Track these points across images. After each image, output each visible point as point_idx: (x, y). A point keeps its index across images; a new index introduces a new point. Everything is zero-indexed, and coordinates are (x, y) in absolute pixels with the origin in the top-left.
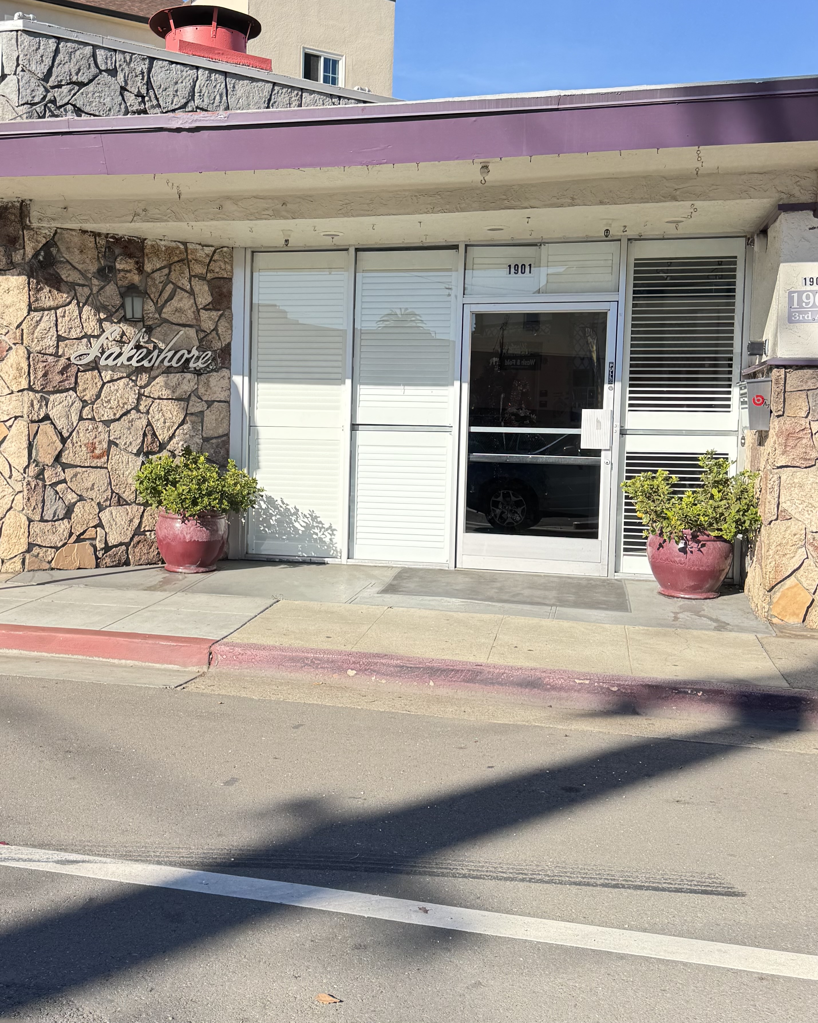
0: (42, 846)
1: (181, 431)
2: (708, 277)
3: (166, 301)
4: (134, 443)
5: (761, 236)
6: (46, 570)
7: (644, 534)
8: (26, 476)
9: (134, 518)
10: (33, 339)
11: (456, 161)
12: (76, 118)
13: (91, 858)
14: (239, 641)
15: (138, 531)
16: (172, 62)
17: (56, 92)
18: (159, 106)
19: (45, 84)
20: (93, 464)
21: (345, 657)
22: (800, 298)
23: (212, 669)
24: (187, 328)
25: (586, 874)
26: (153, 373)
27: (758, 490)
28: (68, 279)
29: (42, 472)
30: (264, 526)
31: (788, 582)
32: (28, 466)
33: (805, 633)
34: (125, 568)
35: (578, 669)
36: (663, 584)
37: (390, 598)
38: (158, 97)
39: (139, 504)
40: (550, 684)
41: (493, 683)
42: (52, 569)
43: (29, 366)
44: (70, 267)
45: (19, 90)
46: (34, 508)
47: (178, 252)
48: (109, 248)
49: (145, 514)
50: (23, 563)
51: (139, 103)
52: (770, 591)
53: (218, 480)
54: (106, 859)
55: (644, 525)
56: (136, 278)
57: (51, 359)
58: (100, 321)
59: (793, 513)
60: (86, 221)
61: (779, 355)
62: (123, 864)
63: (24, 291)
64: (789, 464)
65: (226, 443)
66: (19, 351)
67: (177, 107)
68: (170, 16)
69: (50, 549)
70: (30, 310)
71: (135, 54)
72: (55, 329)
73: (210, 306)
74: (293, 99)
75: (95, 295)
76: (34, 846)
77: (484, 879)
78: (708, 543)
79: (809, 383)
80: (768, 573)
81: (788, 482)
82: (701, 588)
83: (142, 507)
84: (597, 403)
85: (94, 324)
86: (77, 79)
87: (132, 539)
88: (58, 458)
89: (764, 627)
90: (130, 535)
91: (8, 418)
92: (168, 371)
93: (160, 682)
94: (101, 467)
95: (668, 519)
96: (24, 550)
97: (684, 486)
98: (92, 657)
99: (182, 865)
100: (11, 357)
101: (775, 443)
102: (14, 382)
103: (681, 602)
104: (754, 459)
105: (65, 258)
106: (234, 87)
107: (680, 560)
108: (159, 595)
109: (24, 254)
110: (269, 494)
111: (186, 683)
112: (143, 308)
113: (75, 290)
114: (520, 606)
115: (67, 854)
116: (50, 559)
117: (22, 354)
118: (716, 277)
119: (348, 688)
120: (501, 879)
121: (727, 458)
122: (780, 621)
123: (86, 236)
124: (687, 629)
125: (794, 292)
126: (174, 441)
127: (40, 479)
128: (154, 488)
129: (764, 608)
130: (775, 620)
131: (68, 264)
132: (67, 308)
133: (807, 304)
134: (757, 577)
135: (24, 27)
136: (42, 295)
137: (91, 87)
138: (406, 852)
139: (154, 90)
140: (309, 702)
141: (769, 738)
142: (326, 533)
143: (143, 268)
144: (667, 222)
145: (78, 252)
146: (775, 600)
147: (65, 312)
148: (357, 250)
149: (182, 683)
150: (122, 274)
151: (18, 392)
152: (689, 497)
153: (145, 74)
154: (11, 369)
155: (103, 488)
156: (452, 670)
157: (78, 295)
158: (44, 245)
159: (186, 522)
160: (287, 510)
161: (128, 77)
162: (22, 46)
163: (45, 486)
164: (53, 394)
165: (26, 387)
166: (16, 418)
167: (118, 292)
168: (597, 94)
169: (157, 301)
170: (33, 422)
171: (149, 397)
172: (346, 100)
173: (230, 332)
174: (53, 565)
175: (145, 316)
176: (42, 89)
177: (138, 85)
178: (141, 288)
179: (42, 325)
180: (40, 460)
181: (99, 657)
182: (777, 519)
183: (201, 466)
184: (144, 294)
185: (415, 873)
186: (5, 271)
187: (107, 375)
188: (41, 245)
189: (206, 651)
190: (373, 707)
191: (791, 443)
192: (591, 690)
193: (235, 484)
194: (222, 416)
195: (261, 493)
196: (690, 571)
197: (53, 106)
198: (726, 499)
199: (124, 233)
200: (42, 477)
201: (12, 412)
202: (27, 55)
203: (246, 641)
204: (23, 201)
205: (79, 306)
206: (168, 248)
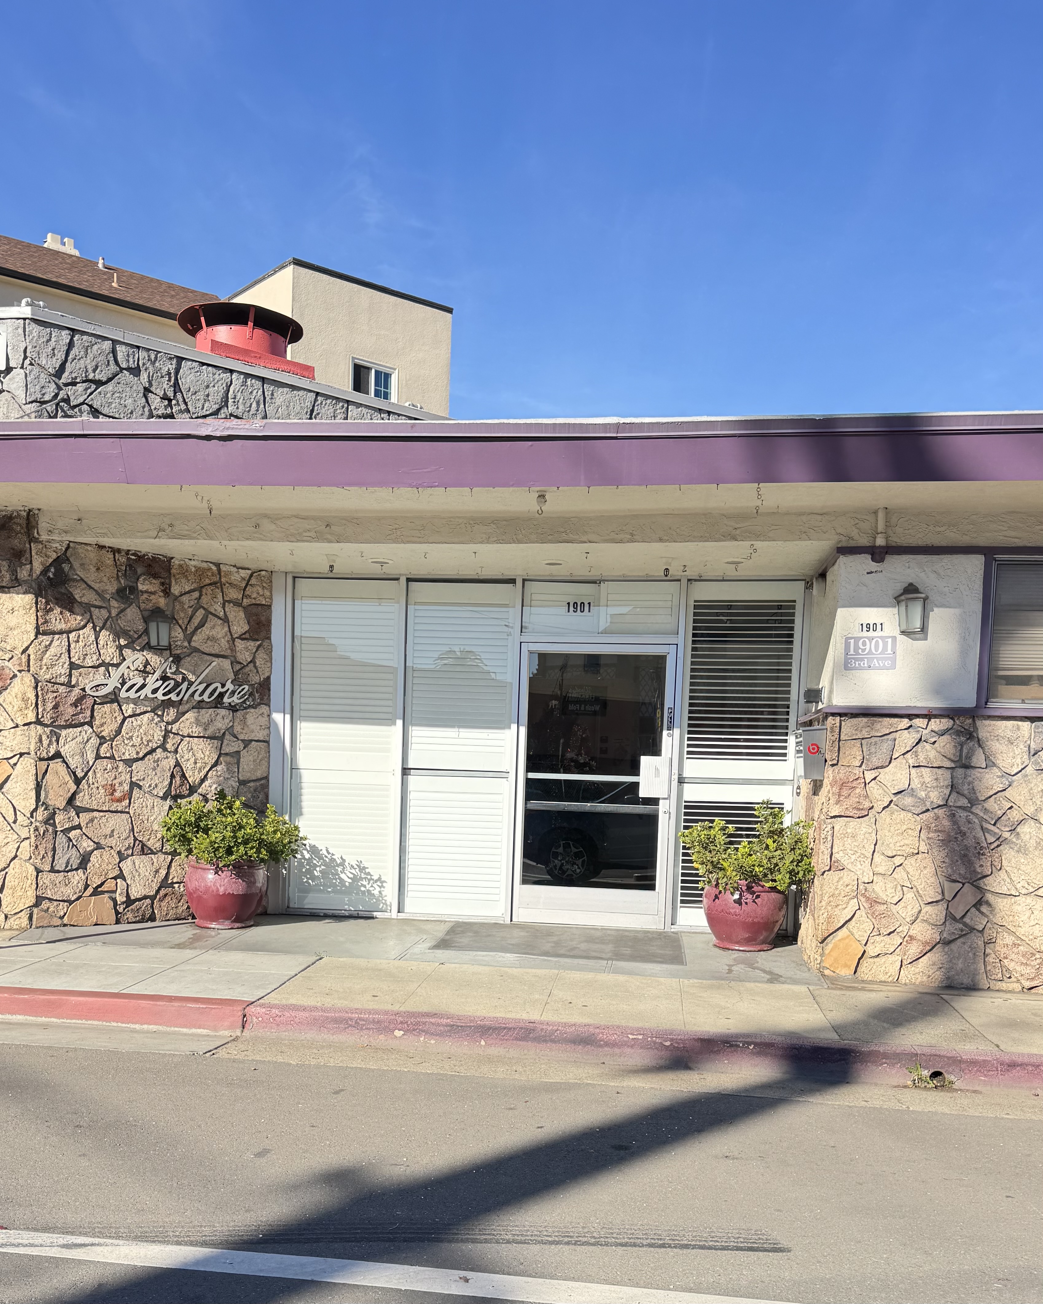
0: (46, 1229)
1: (214, 773)
2: (767, 621)
3: (197, 629)
4: (160, 786)
5: (820, 579)
6: (58, 926)
7: (700, 885)
8: (33, 820)
9: (160, 868)
10: (41, 666)
11: (511, 489)
12: (92, 419)
13: (102, 1241)
14: (277, 1002)
15: (165, 883)
16: (203, 364)
17: (70, 390)
18: (188, 411)
19: (57, 380)
20: (112, 809)
21: (392, 1017)
22: (856, 643)
23: (247, 1033)
24: (221, 659)
25: (633, 1234)
26: (182, 708)
27: (812, 841)
28: (83, 599)
29: (52, 816)
30: (307, 878)
31: (841, 934)
32: (35, 810)
33: (856, 985)
34: (150, 924)
35: (631, 1024)
36: (718, 936)
37: (441, 954)
38: (187, 400)
39: (166, 853)
40: (603, 1040)
41: (545, 1041)
42: (65, 925)
43: (37, 696)
44: (84, 586)
45: (27, 385)
46: (43, 857)
47: (210, 574)
48: (131, 566)
49: (173, 864)
50: (31, 918)
51: (165, 406)
52: (822, 942)
53: (255, 827)
54: (118, 1241)
55: (701, 876)
56: (162, 602)
57: (62, 689)
58: (120, 648)
59: (845, 863)
60: (104, 535)
61: (835, 702)
62: (137, 1246)
63: (31, 611)
64: (843, 814)
65: (265, 787)
66: (25, 679)
67: (208, 413)
68: (201, 313)
69: (61, 903)
70: (38, 633)
71: (161, 352)
72: (67, 655)
73: (247, 636)
74: (339, 411)
75: (114, 619)
76: (36, 1230)
77: (529, 1243)
78: (762, 894)
79: (864, 732)
80: (820, 924)
81: (841, 832)
82: (755, 940)
83: (170, 857)
84: (655, 750)
85: (113, 651)
86: (94, 376)
87: (158, 892)
88: (71, 801)
89: (816, 979)
90: (155, 887)
91: (12, 755)
92: (200, 705)
93: (186, 1047)
94: (121, 812)
95: (724, 869)
96: (31, 904)
97: (741, 836)
98: (110, 1022)
99: (204, 1244)
100: (16, 686)
101: (829, 792)
102: (19, 714)
103: (736, 955)
104: (809, 808)
105: (78, 575)
106: (272, 394)
107: (735, 912)
108: (188, 953)
109: (31, 569)
110: (313, 843)
111: (216, 1048)
112: (170, 634)
113: (90, 612)
114: (576, 961)
115: (73, 1237)
116: (62, 914)
117: (29, 683)
118: (775, 621)
119: (395, 1050)
120: (545, 1243)
121: (783, 808)
122: (832, 974)
123: (104, 551)
124: (741, 981)
125: (851, 638)
126: (207, 783)
127: (50, 825)
128: (183, 836)
129: (816, 959)
130: (827, 972)
131: (81, 582)
132: (81, 632)
133: (864, 650)
134: (810, 928)
135: (32, 315)
136: (52, 616)
137: (110, 387)
138: (448, 1219)
139: (182, 393)
140: (352, 1065)
141: (818, 1091)
142: (375, 885)
143: (170, 590)
144: (727, 563)
145: (94, 569)
146: (827, 952)
147: (79, 636)
148: (409, 580)
149: (211, 1048)
150: (145, 596)
151: (24, 725)
152: (745, 847)
153: (172, 375)
154: (15, 700)
155: (125, 835)
156: (505, 1028)
157: (94, 617)
158: (55, 560)
159: (220, 873)
160: (333, 860)
161: (153, 376)
162: (31, 337)
163: (56, 832)
164: (65, 729)
165: (34, 720)
166: (21, 754)
167: (140, 616)
168: (657, 423)
169: (186, 628)
170: (41, 759)
171: (178, 734)
172: (396, 416)
173: (269, 664)
174: (66, 920)
175: (172, 643)
176: (53, 386)
177: (163, 386)
178: (167, 613)
179: (52, 650)
180: (50, 803)
181: (117, 1022)
182: (829, 870)
183: (236, 812)
184: (172, 620)
185: (457, 1241)
186: (9, 588)
187: (129, 709)
188: (50, 560)
189: (240, 1013)
190: (421, 1069)
191: (845, 792)
192: (644, 1046)
193: (275, 832)
194: (260, 757)
195: (304, 842)
196: (744, 923)
197: (66, 405)
198: (781, 849)
199: (148, 550)
200: (52, 821)
201: (17, 748)
202: (35, 347)
203: (284, 1002)
204: (30, 510)
205: (95, 630)
206: (198, 569)
